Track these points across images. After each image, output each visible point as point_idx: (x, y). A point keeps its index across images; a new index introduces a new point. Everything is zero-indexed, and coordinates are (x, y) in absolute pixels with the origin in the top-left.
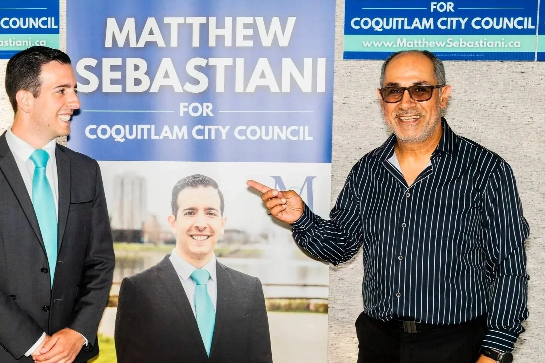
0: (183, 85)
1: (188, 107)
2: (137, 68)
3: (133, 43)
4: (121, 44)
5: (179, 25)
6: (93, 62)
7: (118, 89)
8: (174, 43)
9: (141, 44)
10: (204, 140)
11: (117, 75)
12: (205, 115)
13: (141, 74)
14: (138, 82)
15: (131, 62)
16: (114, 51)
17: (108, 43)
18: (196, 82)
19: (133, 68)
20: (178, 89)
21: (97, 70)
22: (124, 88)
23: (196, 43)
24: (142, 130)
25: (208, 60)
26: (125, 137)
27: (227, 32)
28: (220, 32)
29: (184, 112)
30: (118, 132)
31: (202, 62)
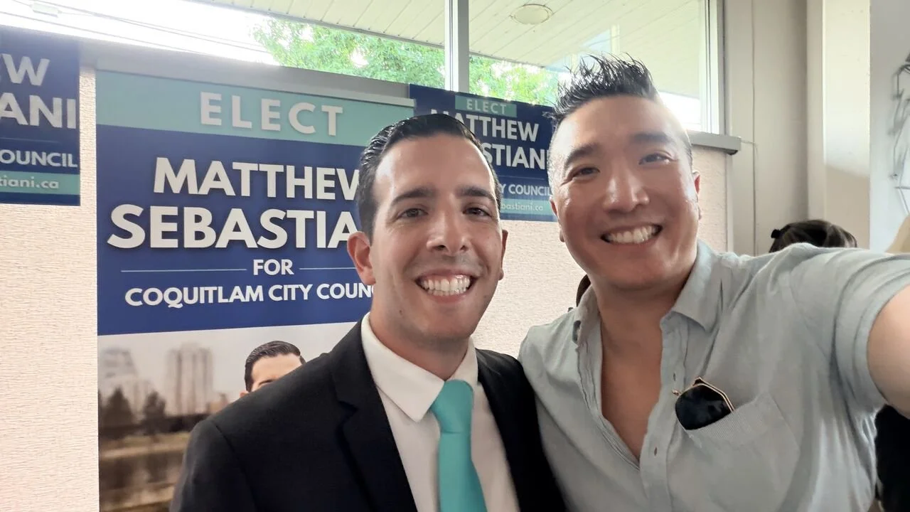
0: (257, 239)
1: (263, 264)
2: (198, 219)
3: (193, 189)
4: (176, 189)
5: (252, 172)
6: (137, 211)
7: (173, 243)
8: (246, 191)
9: (204, 191)
10: (283, 301)
11: (173, 227)
12: (283, 273)
13: (204, 226)
14: (199, 236)
15: (190, 213)
16: (167, 197)
17: (159, 188)
18: (272, 236)
19: (193, 219)
20: (251, 243)
21: (144, 221)
22: (181, 242)
23: (272, 192)
24: (206, 293)
25: (286, 212)
26: (182, 302)
27: (307, 182)
28: (299, 182)
29: (259, 270)
30: (173, 296)
31: (280, 214)
